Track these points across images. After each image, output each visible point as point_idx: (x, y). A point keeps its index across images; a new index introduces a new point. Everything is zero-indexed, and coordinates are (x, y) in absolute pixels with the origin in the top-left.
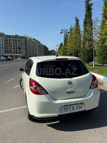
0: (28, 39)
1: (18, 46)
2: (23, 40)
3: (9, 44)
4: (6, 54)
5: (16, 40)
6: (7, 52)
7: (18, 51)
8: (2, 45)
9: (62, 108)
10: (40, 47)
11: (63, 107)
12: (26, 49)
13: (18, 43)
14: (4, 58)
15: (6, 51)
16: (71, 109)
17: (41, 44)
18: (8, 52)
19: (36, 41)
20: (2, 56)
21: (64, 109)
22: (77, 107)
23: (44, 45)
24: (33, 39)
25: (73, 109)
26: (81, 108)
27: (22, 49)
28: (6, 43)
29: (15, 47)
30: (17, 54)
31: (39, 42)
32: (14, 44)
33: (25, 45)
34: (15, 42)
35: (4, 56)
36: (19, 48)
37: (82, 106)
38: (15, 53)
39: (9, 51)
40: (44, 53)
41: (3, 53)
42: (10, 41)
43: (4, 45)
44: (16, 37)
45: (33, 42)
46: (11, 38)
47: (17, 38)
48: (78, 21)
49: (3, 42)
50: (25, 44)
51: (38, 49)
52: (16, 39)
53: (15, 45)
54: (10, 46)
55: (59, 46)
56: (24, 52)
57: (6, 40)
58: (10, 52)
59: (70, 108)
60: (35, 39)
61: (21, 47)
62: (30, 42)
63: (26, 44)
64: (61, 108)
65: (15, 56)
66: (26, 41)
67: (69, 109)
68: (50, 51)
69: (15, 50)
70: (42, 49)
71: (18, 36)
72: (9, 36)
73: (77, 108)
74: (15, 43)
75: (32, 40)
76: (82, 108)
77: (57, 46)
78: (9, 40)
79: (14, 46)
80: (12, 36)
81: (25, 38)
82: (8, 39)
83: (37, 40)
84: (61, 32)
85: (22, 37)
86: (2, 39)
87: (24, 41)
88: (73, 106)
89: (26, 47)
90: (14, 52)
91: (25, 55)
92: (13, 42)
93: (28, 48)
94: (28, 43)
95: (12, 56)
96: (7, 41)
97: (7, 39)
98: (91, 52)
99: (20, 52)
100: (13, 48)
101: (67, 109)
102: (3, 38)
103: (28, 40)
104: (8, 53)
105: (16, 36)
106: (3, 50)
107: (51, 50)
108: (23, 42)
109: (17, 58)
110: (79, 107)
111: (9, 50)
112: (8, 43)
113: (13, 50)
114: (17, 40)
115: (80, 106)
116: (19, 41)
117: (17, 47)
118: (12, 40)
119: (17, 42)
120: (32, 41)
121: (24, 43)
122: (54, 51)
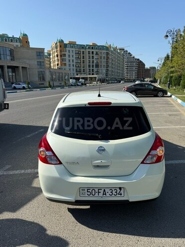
0: (112, 49)
1: (95, 61)
2: (103, 51)
3: (82, 59)
4: (77, 75)
5: (93, 52)
6: (78, 72)
7: (95, 69)
8: (73, 60)
9: (84, 190)
10: (131, 62)
11: (86, 189)
12: (108, 66)
13: (95, 57)
14: (74, 81)
15: (78, 70)
16: (101, 194)
17: (133, 57)
18: (81, 72)
19: (124, 52)
20: (71, 78)
21: (88, 192)
22: (112, 192)
23: (139, 59)
24: (120, 49)
25: (103, 194)
26: (120, 195)
27: (101, 67)
28: (78, 58)
29: (91, 64)
30: (93, 74)
31: (129, 53)
32: (89, 58)
33: (105, 60)
34: (91, 55)
35: (74, 78)
36: (97, 66)
37: (123, 193)
38: (90, 74)
39: (82, 70)
40: (136, 73)
41: (73, 74)
42: (83, 54)
43: (75, 61)
44: (93, 48)
45: (120, 54)
46: (85, 49)
47: (95, 49)
49: (74, 57)
50: (106, 58)
51: (128, 66)
52: (93, 50)
53: (91, 60)
54: (83, 63)
55: (163, 61)
56: (104, 71)
57: (78, 53)
58: (84, 71)
59: (99, 192)
60: (123, 50)
61: (100, 64)
62: (114, 54)
63: (108, 58)
64: (82, 190)
65: (89, 78)
66: (107, 54)
67: (97, 194)
68: (147, 69)
69: (91, 68)
70: (133, 66)
71: (97, 45)
72: (83, 47)
73: (111, 194)
74: (91, 57)
75: (119, 51)
76: (123, 195)
77: (160, 61)
78: (83, 52)
79: (89, 63)
80: (87, 45)
81: (107, 48)
82: (82, 50)
83: (127, 51)
84: (167, 36)
85: (102, 47)
86: (72, 51)
87: (105, 54)
88: (104, 190)
89: (107, 63)
90: (90, 71)
91: (104, 76)
92: (87, 55)
93: (110, 65)
94: (110, 57)
95: (86, 79)
96: (80, 54)
97: (80, 51)
99: (97, 72)
100: (88, 66)
101: (93, 194)
102: (74, 49)
103: (112, 52)
104: (81, 74)
105: (94, 46)
106: (73, 69)
107: (150, 67)
108: (103, 55)
109: (94, 81)
110: (116, 194)
111: (82, 68)
112: (80, 58)
113: (88, 68)
114: (95, 53)
115: (118, 192)
116: (97, 54)
117: (94, 64)
118: (87, 52)
119: (94, 55)
120: (118, 53)
121: (105, 56)
122: (154, 68)
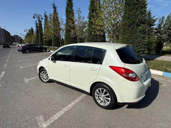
23: (4, 29)
40: (4, 39)
48: (56, 9)
55: (28, 32)
68: (12, 37)
70: (1, 34)
84: (34, 17)
98: (74, 39)
107: (14, 35)
122: (17, 36)
